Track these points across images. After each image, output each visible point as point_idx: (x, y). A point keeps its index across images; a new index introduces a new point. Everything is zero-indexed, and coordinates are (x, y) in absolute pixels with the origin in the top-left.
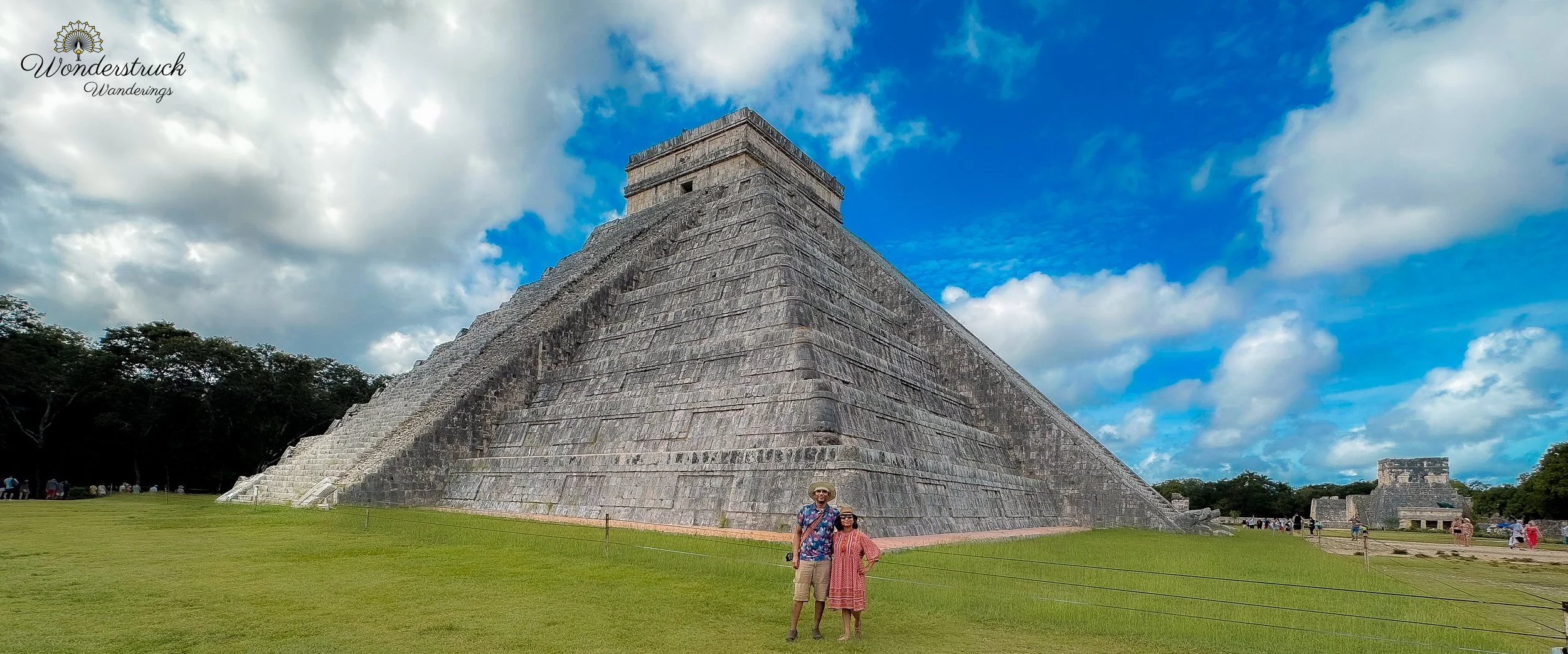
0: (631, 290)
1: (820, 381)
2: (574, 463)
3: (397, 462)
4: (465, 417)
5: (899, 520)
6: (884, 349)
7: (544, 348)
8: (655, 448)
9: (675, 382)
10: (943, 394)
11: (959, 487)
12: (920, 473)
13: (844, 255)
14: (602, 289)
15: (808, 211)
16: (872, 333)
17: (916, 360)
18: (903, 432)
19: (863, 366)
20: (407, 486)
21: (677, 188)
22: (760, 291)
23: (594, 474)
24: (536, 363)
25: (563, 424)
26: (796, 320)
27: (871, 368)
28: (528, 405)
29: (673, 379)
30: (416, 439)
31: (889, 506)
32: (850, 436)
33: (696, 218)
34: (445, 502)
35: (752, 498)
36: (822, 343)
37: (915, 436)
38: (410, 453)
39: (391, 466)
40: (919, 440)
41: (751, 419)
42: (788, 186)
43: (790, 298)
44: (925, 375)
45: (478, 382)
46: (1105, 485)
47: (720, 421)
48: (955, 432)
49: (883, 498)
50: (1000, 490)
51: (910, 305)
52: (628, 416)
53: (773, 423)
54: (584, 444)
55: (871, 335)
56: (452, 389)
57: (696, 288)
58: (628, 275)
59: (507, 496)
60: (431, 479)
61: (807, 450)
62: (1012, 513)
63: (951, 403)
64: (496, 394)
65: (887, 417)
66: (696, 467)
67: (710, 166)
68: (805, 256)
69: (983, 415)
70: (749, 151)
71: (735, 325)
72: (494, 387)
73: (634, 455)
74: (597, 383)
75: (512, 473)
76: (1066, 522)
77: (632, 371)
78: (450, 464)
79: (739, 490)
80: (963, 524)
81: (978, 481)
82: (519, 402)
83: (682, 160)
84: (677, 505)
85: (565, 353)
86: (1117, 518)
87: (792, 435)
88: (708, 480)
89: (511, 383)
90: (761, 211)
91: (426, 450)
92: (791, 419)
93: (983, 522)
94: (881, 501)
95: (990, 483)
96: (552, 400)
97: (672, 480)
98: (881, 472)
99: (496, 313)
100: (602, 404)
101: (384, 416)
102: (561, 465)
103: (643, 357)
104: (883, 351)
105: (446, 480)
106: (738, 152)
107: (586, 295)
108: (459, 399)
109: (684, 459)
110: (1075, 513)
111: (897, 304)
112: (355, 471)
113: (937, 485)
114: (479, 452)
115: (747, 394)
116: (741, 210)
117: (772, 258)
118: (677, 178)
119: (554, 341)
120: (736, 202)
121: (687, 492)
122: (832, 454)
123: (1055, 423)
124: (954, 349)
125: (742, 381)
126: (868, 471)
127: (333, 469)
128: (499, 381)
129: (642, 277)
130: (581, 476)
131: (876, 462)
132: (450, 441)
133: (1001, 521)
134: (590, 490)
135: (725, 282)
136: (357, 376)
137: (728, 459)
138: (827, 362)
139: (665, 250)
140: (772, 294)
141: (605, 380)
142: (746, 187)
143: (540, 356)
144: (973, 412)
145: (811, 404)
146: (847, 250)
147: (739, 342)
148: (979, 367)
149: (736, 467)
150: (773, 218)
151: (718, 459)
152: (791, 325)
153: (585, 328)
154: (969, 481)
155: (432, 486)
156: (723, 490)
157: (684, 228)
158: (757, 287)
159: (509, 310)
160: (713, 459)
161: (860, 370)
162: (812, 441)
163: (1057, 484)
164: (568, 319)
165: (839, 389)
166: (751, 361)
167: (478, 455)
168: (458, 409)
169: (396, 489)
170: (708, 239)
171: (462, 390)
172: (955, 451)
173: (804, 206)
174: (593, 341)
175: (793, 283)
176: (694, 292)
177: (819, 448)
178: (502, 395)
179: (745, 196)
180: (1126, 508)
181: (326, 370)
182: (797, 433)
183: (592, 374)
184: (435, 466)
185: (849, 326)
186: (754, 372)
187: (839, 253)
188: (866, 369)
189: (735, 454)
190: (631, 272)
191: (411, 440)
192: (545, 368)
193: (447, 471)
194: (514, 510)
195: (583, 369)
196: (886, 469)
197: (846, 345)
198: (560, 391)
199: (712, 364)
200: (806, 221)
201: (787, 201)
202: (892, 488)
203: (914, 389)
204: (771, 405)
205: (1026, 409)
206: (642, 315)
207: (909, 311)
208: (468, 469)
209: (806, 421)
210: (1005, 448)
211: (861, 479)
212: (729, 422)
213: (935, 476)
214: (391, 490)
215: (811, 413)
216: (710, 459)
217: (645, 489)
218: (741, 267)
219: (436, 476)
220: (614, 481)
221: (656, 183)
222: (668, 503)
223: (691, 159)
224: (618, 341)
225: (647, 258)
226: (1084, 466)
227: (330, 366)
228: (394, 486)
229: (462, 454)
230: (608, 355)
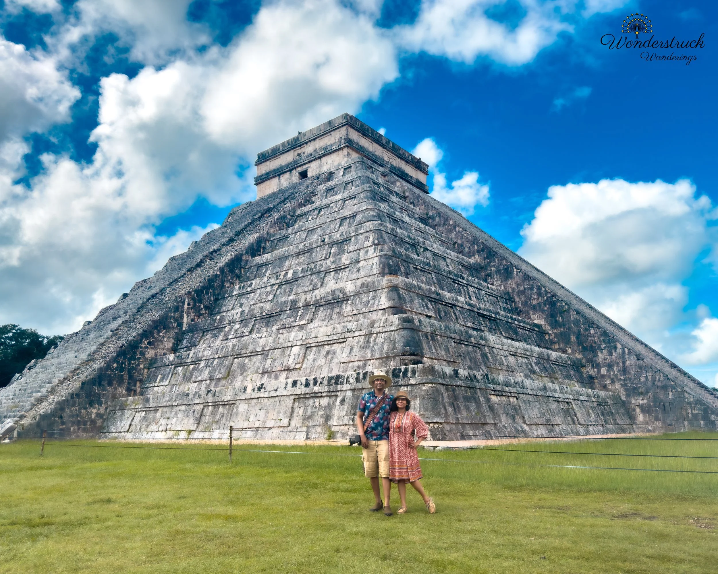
0: (259, 255)
1: (404, 315)
2: (210, 395)
3: (66, 403)
4: (122, 363)
5: (475, 426)
6: (463, 289)
7: (189, 304)
8: (277, 378)
9: (293, 324)
10: (516, 322)
11: (531, 398)
12: (492, 386)
13: (429, 218)
14: (236, 256)
15: (398, 187)
16: (452, 276)
17: (492, 296)
18: (479, 355)
19: (443, 303)
20: (73, 423)
21: (295, 177)
22: (359, 250)
23: (226, 403)
24: (182, 317)
25: (202, 364)
26: (387, 270)
27: (450, 304)
28: (174, 350)
29: (292, 322)
30: (83, 384)
31: (465, 413)
32: (432, 359)
33: (311, 197)
34: (103, 436)
35: (352, 412)
36: (407, 287)
37: (490, 357)
38: (78, 395)
39: (61, 406)
40: (494, 360)
41: (352, 349)
42: (381, 169)
43: (381, 253)
44: (502, 308)
45: (134, 335)
46: (670, 394)
47: (328, 353)
48: (528, 353)
49: (458, 407)
50: (572, 401)
51: (484, 252)
52: (255, 354)
53: (368, 351)
54: (219, 379)
55: (451, 278)
56: (113, 341)
57: (310, 250)
58: (257, 244)
59: (154, 427)
60: (93, 416)
61: (394, 370)
62: (585, 421)
63: (525, 330)
64: (149, 343)
65: (463, 342)
66: (307, 390)
67: (320, 158)
68: (396, 221)
69: (555, 339)
70: (350, 144)
71: (340, 277)
72: (147, 338)
73: (259, 384)
74: (231, 330)
75: (159, 407)
76: (641, 430)
77: (259, 318)
78: (109, 403)
79: (342, 407)
80: (537, 430)
81: (549, 393)
82: (167, 349)
83: (299, 155)
84: (293, 423)
85: (206, 307)
86: (686, 423)
87: (384, 360)
88: (317, 400)
89: (161, 334)
90: (359, 189)
91: (91, 392)
92: (382, 347)
93: (557, 428)
94: (456, 409)
95: (561, 395)
96: (194, 345)
97: (289, 402)
98: (456, 386)
99: (151, 279)
100: (234, 346)
101: (58, 366)
102: (199, 397)
103: (268, 306)
104: (462, 290)
105: (105, 417)
106: (342, 146)
107: (223, 261)
108: (118, 349)
109: (298, 384)
110: (647, 420)
111: (474, 252)
112: (32, 412)
113: (509, 396)
114: (133, 392)
115: (348, 330)
116: (344, 189)
117: (368, 224)
118: (295, 168)
119: (197, 298)
120: (341, 184)
121: (301, 411)
122: (414, 372)
123: (619, 342)
124: (524, 285)
125: (345, 320)
126: (443, 385)
127: (14, 411)
128: (151, 333)
129: (268, 244)
130: (216, 405)
131: (451, 377)
132: (110, 384)
133: (574, 428)
134: (223, 416)
135: (333, 244)
136: (34, 337)
137: (333, 381)
138: (412, 301)
139: (286, 223)
140: (367, 252)
141: (237, 326)
142: (348, 172)
143: (185, 311)
144: (547, 337)
145: (398, 334)
146: (430, 213)
147: (342, 290)
148: (547, 299)
149: (339, 387)
150: (368, 194)
151: (325, 382)
152: (383, 274)
153: (222, 286)
154: (540, 393)
155: (93, 422)
156: (329, 407)
157: (301, 205)
158: (356, 247)
159: (162, 276)
160: (321, 383)
161: (440, 306)
162: (399, 362)
163: (628, 396)
164: (209, 280)
165: (420, 321)
166: (351, 304)
167: (132, 394)
168: (117, 356)
169: (64, 426)
170: (319, 213)
171: (121, 342)
172: (529, 369)
173: (394, 183)
174: (228, 297)
175: (385, 242)
176: (309, 254)
177: (403, 368)
178: (153, 344)
179: (347, 178)
180: (692, 413)
181: (10, 335)
182: (388, 357)
183: (227, 322)
184: (97, 406)
185: (432, 272)
186: (354, 312)
187: (424, 216)
188: (445, 305)
189: (338, 377)
190: (260, 241)
191: (78, 384)
192: (190, 321)
193: (106, 409)
194: (160, 437)
195: (220, 319)
196: (459, 383)
197: (428, 287)
198: (201, 337)
199: (322, 308)
200: (397, 194)
201: (381, 180)
202: (467, 399)
203: (489, 319)
204: (367, 337)
205: (592, 332)
206: (268, 274)
207: (484, 257)
208: (123, 407)
209: (394, 348)
210: (577, 366)
211: (438, 391)
212: (334, 353)
213: (506, 389)
214: (61, 427)
215: (398, 342)
216: (319, 383)
217: (267, 412)
218: (344, 233)
219: (97, 415)
220: (242, 407)
221: (279, 173)
222: (285, 422)
223: (306, 154)
224: (248, 296)
225: (272, 231)
226: (650, 378)
227: (14, 331)
228: (63, 423)
229: (119, 394)
230: (241, 306)
